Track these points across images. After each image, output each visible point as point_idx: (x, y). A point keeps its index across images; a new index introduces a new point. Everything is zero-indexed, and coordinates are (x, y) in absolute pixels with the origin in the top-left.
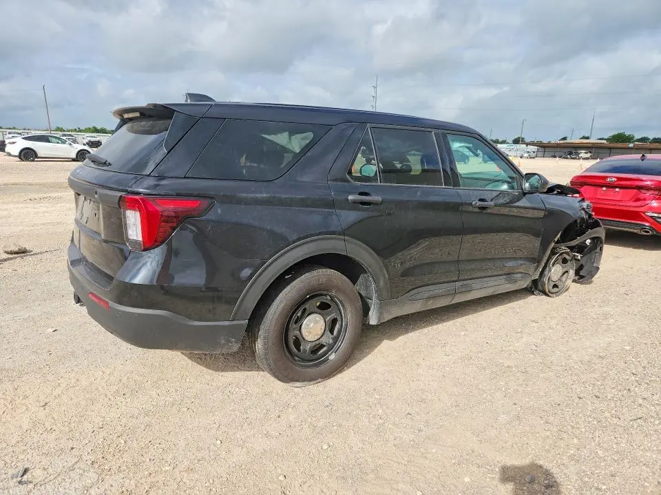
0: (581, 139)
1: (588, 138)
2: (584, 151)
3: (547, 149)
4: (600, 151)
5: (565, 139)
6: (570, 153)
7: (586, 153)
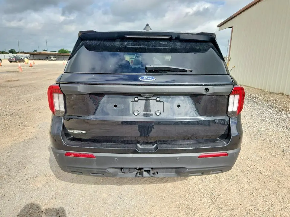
0: (43, 51)
1: (46, 51)
2: (52, 57)
3: (35, 56)
4: (59, 56)
5: (36, 51)
6: (47, 58)
7: (54, 58)
